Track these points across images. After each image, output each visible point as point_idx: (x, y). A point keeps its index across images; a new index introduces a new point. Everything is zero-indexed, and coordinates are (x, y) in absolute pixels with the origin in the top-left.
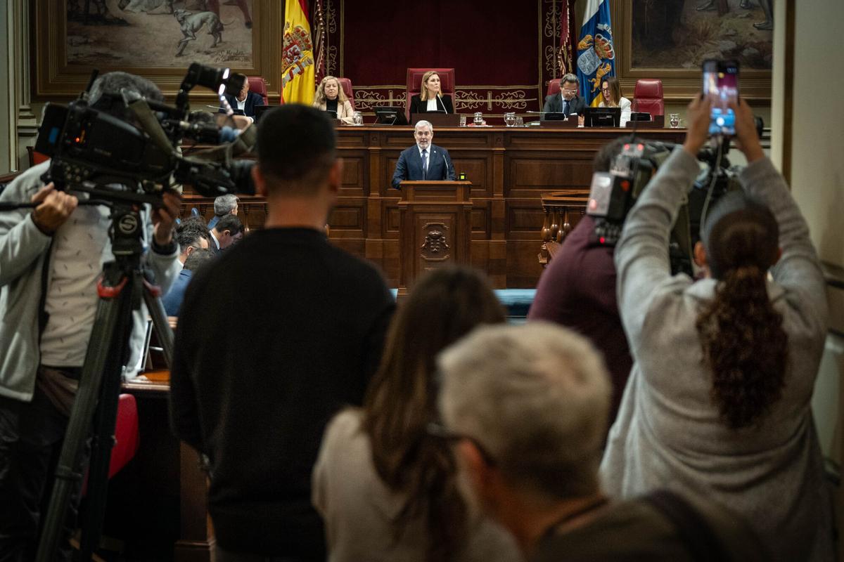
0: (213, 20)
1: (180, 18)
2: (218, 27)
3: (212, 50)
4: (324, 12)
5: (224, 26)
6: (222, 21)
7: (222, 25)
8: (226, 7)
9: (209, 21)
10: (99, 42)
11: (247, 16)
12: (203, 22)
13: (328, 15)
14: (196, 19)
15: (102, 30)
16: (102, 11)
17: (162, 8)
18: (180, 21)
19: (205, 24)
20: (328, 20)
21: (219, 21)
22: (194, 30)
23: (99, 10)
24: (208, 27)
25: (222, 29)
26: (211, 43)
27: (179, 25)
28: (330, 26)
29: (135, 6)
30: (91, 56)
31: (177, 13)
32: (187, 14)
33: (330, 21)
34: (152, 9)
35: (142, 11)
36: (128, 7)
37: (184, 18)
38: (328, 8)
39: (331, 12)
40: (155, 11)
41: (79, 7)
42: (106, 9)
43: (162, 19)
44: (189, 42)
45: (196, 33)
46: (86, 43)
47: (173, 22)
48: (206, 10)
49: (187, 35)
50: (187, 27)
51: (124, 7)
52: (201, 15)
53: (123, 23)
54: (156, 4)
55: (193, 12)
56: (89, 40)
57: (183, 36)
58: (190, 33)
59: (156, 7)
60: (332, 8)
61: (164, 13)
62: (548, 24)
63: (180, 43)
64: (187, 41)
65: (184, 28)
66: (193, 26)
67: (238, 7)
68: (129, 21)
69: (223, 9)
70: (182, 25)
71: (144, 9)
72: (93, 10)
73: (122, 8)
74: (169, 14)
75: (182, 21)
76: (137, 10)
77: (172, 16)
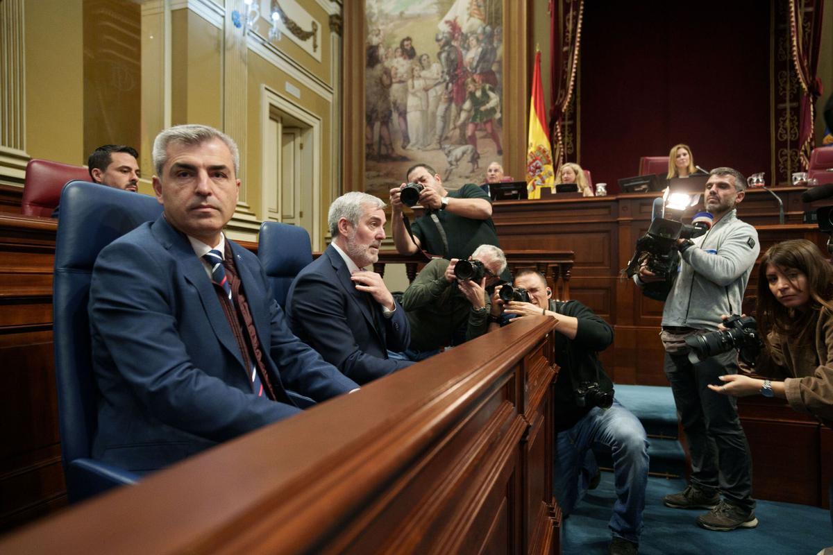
0: (472, 151)
1: (446, 151)
2: (476, 156)
3: (471, 175)
4: (563, 136)
5: (481, 156)
6: (479, 152)
7: (478, 154)
8: (482, 140)
9: (469, 152)
10: (388, 175)
11: (498, 146)
12: (464, 153)
13: (566, 139)
14: (458, 151)
15: (390, 166)
16: (390, 151)
17: (434, 145)
18: (446, 154)
19: (465, 155)
20: (566, 144)
21: (476, 152)
22: (457, 160)
23: (388, 151)
24: (468, 157)
25: (479, 157)
26: (470, 169)
27: (446, 157)
28: (568, 148)
29: (412, 146)
30: (381, 185)
31: (445, 149)
32: (451, 148)
33: (568, 144)
34: (425, 147)
35: (419, 149)
36: (409, 147)
37: (449, 152)
38: (566, 133)
39: (568, 137)
40: (428, 148)
41: (373, 149)
42: (393, 150)
43: (434, 153)
44: (454, 170)
45: (458, 163)
46: (378, 176)
47: (442, 155)
48: (466, 144)
49: (451, 165)
50: (452, 158)
51: (406, 146)
52: (463, 148)
53: (404, 159)
54: (429, 143)
55: (457, 146)
56: (381, 174)
57: (449, 165)
58: (454, 163)
59: (429, 145)
60: (569, 133)
61: (434, 149)
62: (781, 128)
63: (447, 170)
64: (452, 170)
65: (449, 159)
66: (456, 158)
67: (491, 139)
68: (409, 157)
69: (479, 142)
70: (448, 156)
71: (420, 147)
72: (384, 151)
73: (404, 147)
74: (437, 149)
75: (448, 155)
76: (415, 149)
77: (440, 151)
